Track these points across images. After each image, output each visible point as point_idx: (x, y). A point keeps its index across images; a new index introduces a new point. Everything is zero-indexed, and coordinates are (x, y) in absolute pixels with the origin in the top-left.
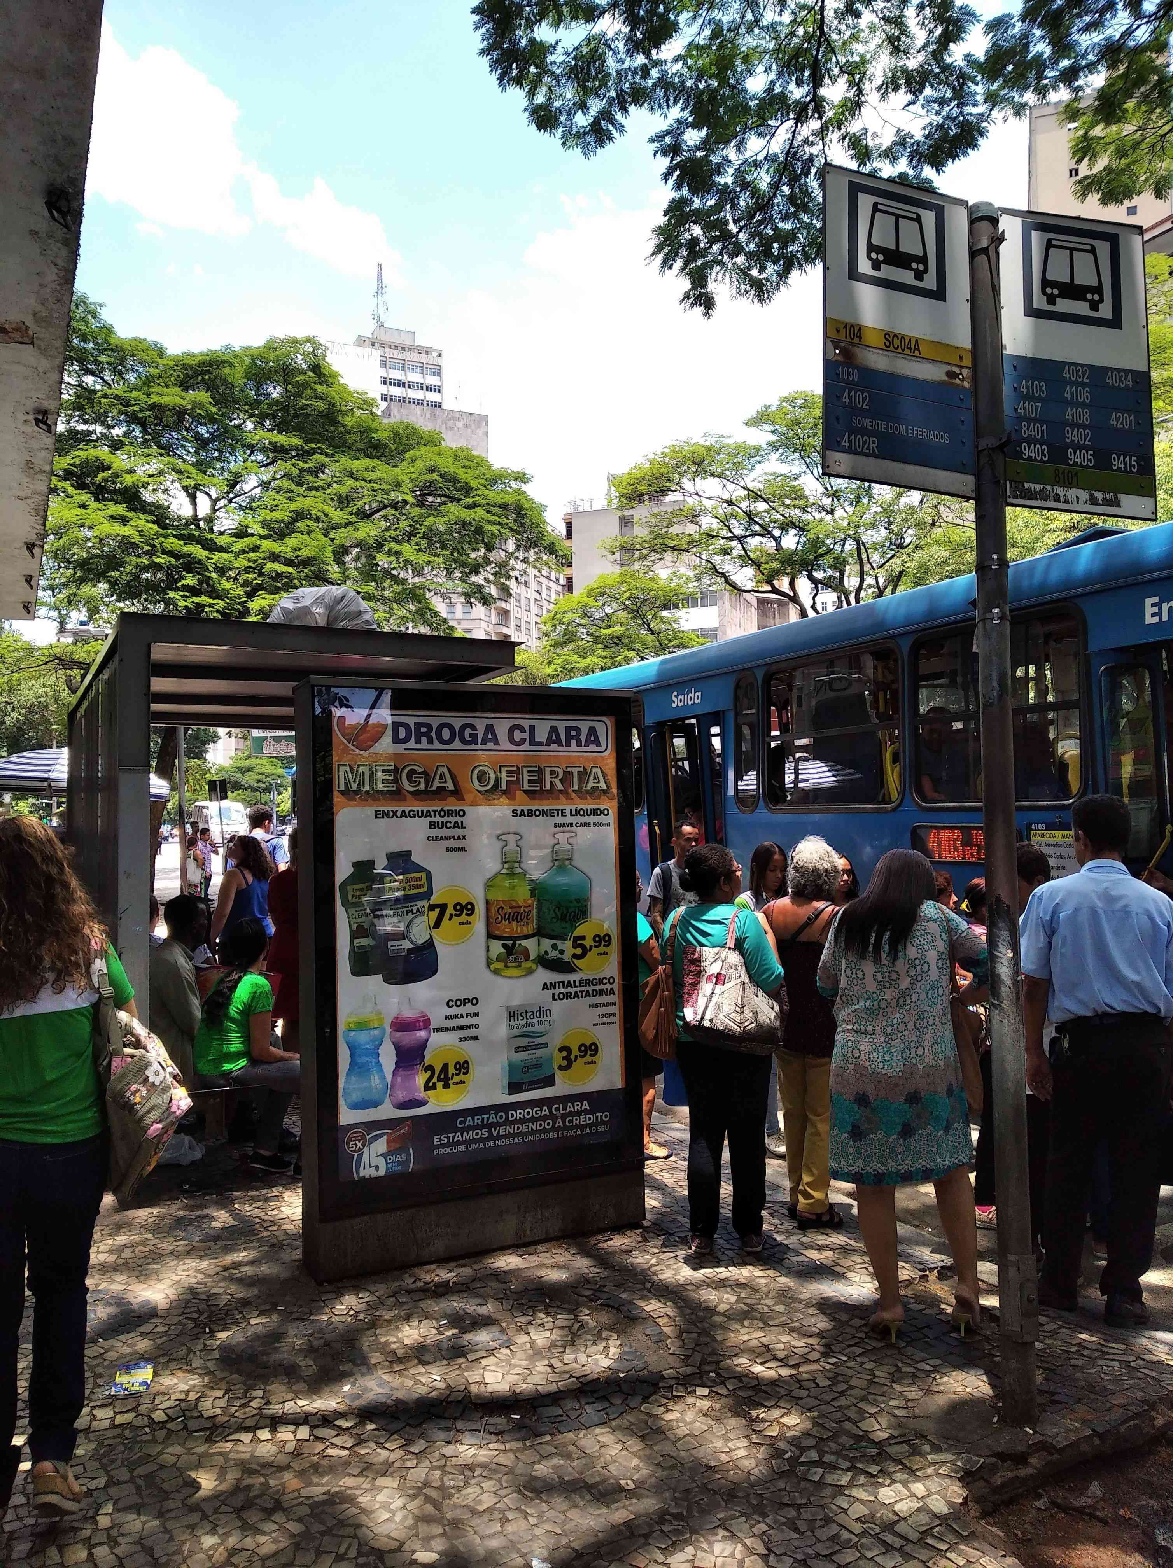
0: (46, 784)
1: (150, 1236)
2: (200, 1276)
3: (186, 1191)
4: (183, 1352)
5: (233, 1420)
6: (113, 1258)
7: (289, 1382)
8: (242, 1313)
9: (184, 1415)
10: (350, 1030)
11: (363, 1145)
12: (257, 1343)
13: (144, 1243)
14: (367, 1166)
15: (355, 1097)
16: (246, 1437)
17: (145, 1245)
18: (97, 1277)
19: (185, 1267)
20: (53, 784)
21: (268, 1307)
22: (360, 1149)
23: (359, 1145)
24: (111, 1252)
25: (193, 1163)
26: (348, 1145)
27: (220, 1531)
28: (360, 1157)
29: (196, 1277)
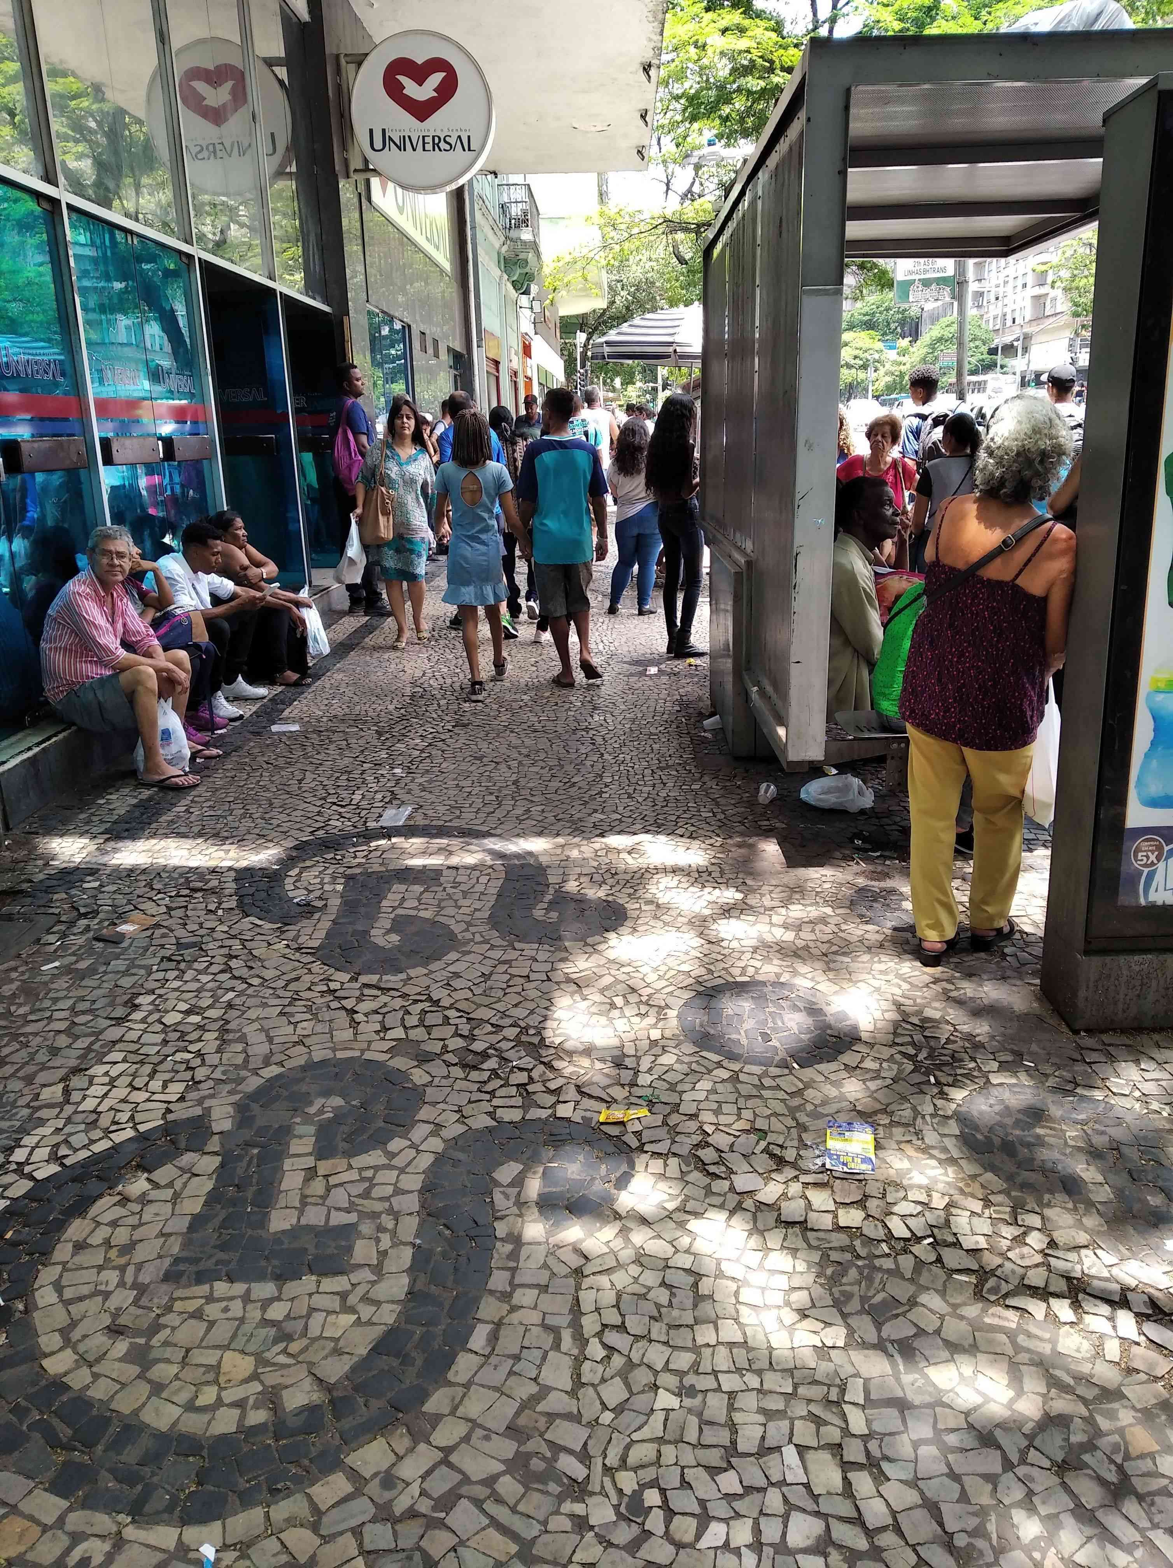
0: (671, 349)
1: (829, 911)
2: (905, 986)
3: (858, 849)
4: (908, 1113)
5: (1008, 1265)
6: (789, 936)
7: (1075, 1209)
8: (973, 1059)
9: (932, 1235)
10: (1158, 691)
11: (1159, 858)
12: (1009, 1121)
13: (823, 920)
14: (1161, 888)
15: (1155, 789)
16: (1037, 1308)
17: (826, 924)
18: (776, 962)
19: (882, 967)
20: (679, 349)
21: (1010, 1058)
22: (1153, 864)
23: (1153, 858)
24: (786, 926)
25: (863, 812)
26: (1136, 856)
27: (1043, 1510)
28: (1151, 876)
29: (900, 987)
